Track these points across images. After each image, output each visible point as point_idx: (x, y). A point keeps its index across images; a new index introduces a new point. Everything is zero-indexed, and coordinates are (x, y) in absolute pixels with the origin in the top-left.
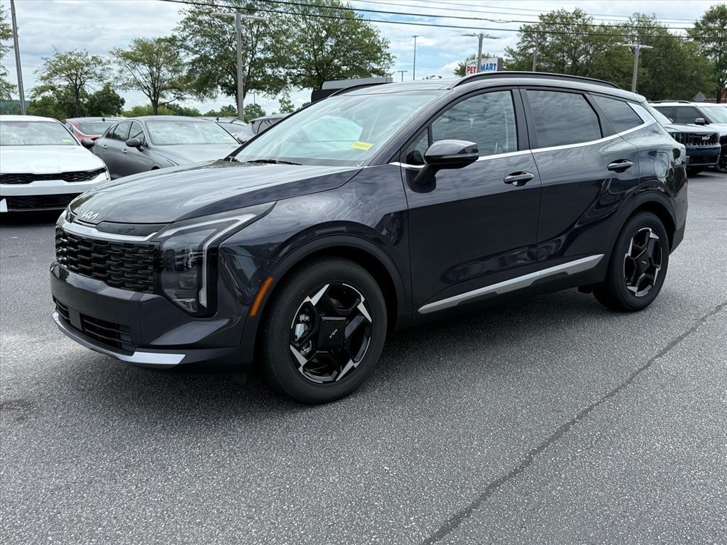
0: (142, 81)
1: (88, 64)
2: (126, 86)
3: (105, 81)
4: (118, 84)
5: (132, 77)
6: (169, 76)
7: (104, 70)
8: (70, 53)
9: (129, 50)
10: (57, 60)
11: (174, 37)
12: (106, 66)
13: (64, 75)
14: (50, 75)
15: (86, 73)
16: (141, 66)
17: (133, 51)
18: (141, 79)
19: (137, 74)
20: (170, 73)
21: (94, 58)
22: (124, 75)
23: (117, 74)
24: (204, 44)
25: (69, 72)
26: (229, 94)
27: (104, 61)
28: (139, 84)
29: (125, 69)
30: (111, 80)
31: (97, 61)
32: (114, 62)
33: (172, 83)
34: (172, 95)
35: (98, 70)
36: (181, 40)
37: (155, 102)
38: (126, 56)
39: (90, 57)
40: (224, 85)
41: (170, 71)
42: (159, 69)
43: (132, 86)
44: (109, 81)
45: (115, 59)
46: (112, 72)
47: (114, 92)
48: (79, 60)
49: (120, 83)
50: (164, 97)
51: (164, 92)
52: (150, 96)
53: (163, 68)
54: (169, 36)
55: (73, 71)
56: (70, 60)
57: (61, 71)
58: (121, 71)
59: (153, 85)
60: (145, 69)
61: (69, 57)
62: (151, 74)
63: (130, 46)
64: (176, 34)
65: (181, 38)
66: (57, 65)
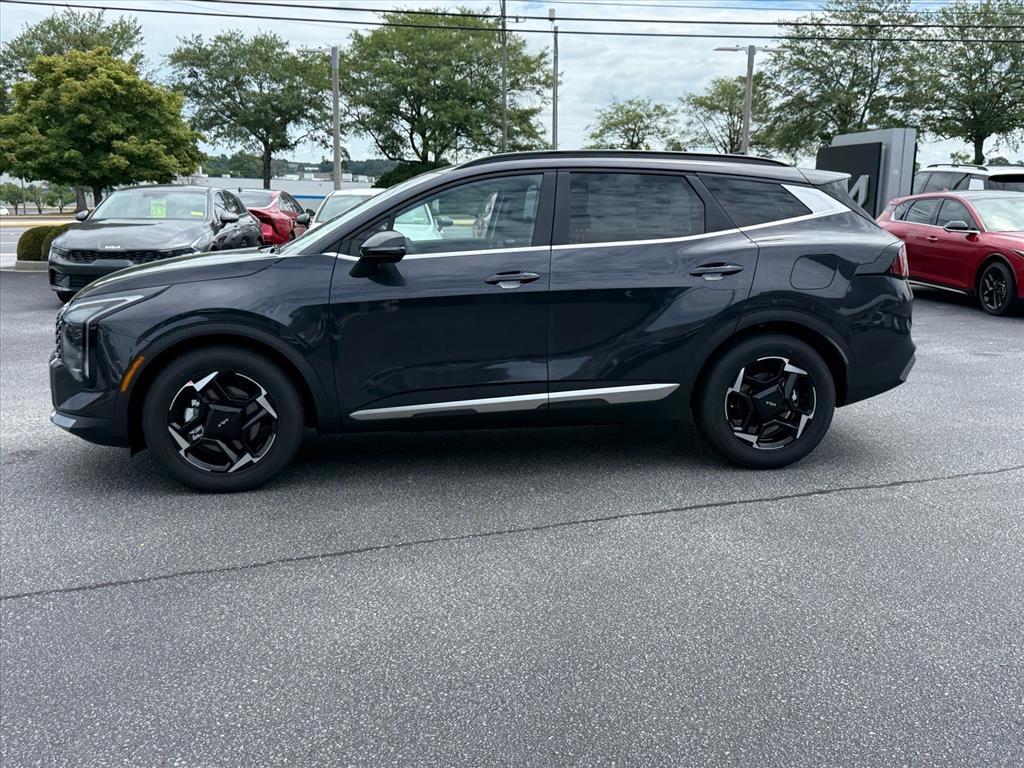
2: (695, 143)
4: (685, 141)
5: (703, 130)
9: (704, 94)
10: (613, 111)
12: (672, 117)
13: (617, 131)
14: (602, 132)
16: (718, 115)
17: (709, 95)
18: (714, 131)
19: (710, 126)
20: (755, 123)
21: (657, 107)
22: (692, 128)
23: (684, 127)
25: (626, 127)
27: (669, 110)
28: (711, 140)
29: (695, 120)
30: (677, 135)
31: (661, 111)
32: (683, 111)
33: (757, 136)
34: (755, 152)
35: (661, 123)
36: (769, 78)
38: (699, 103)
39: (652, 107)
41: (754, 120)
43: (702, 144)
44: (672, 137)
45: (684, 107)
46: (677, 125)
48: (638, 110)
49: (688, 139)
55: (629, 126)
56: (629, 111)
57: (616, 125)
58: (689, 124)
59: (731, 139)
60: (722, 119)
61: (628, 106)
62: (732, 125)
63: (706, 89)
64: (764, 69)
65: (769, 74)
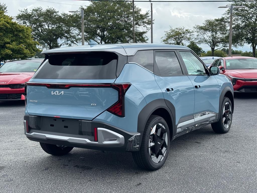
0: (208, 39)
1: (184, 33)
2: (200, 42)
3: (191, 41)
4: (196, 41)
5: (203, 38)
6: (221, 36)
7: (190, 35)
8: (177, 28)
9: (203, 25)
10: (171, 32)
11: (223, 18)
12: (192, 34)
13: (173, 38)
14: (167, 39)
15: (183, 37)
16: (208, 32)
17: (205, 25)
18: (207, 38)
19: (205, 36)
20: (221, 35)
21: (187, 30)
22: (199, 37)
23: (196, 37)
24: (237, 20)
25: (175, 37)
26: (249, 43)
27: (191, 31)
28: (206, 41)
29: (200, 34)
30: (193, 39)
32: (195, 32)
33: (222, 39)
34: (221, 45)
35: (188, 36)
36: (226, 19)
37: (213, 49)
38: (201, 28)
39: (185, 30)
40: (247, 39)
41: (221, 34)
42: (216, 33)
43: (203, 42)
44: (192, 40)
45: (196, 30)
46: (194, 36)
47: (196, 45)
48: (180, 31)
49: (197, 41)
50: (217, 46)
51: (218, 44)
52: (211, 46)
53: (218, 32)
54: (220, 18)
55: (177, 37)
56: (176, 32)
57: (172, 36)
58: (198, 36)
59: (213, 41)
60: (209, 34)
61: (176, 30)
62: (213, 35)
63: (203, 23)
64: (224, 16)
65: (226, 18)
66: (170, 34)
